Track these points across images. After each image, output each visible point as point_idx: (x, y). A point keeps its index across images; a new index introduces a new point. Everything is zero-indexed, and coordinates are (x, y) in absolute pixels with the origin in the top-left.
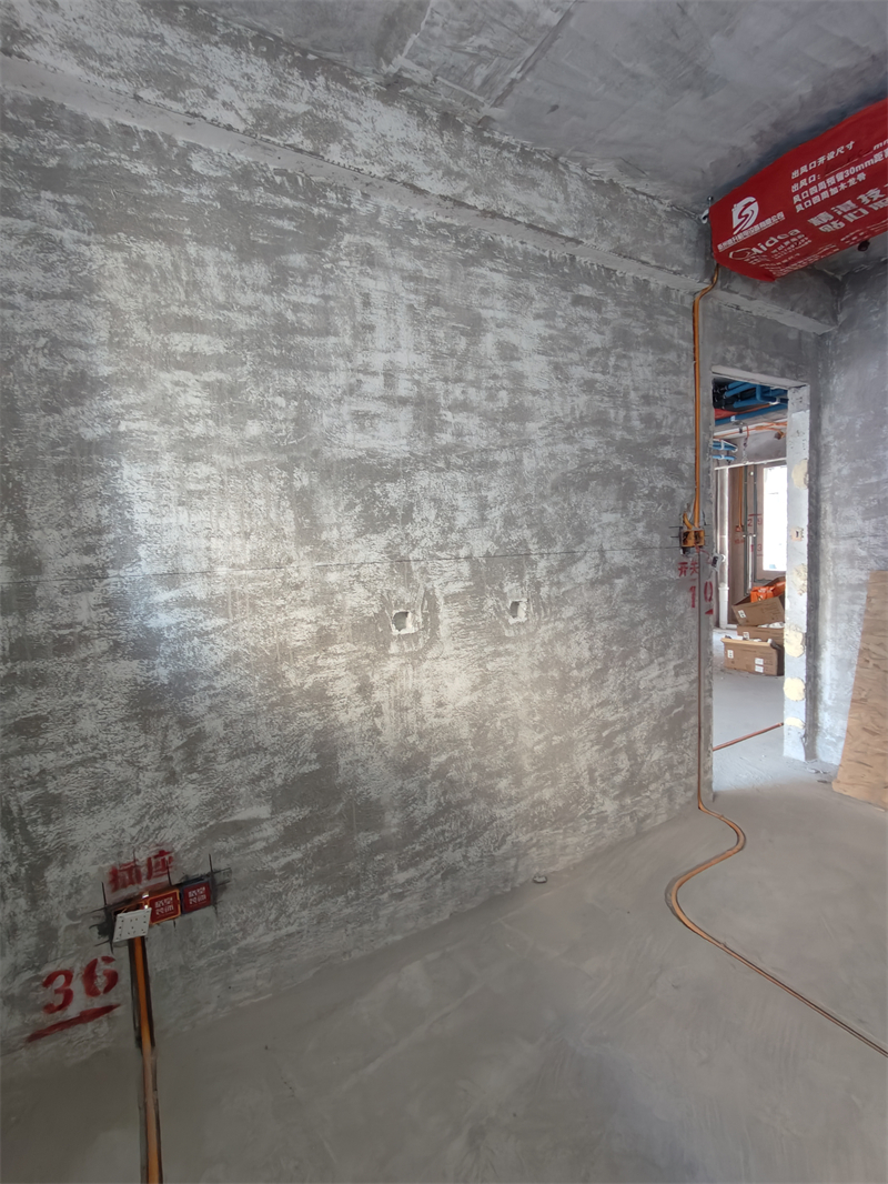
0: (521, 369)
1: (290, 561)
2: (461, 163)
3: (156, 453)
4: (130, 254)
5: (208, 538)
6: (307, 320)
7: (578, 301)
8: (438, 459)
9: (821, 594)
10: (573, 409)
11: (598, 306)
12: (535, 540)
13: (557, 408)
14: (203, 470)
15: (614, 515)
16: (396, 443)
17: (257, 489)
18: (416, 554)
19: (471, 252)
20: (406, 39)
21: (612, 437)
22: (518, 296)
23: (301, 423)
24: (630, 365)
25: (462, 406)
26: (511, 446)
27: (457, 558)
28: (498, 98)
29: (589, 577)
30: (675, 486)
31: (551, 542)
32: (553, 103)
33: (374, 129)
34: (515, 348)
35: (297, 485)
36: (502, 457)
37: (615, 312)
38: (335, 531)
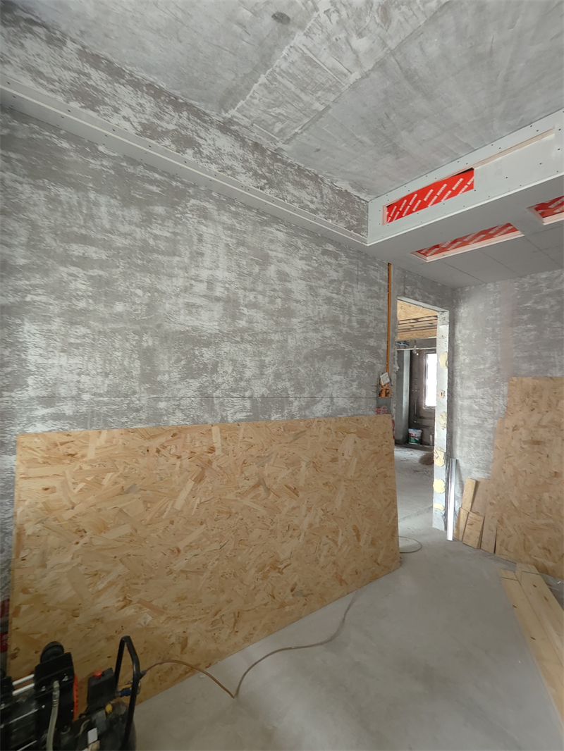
0: (290, 287)
1: (134, 393)
2: (263, 170)
3: (50, 317)
4: (50, 193)
5: (79, 375)
6: (162, 245)
7: (325, 252)
8: (237, 336)
9: (454, 430)
10: (319, 313)
11: (336, 257)
12: (292, 389)
13: (310, 312)
14: (82, 330)
15: (340, 377)
16: (211, 324)
17: (117, 345)
18: (218, 393)
19: (265, 218)
20: (238, 102)
21: (341, 331)
22: (291, 245)
23: (151, 307)
24: (352, 291)
25: (253, 305)
26: (281, 332)
27: (244, 397)
28: (287, 140)
29: (323, 413)
30: (375, 362)
31: (302, 390)
32: (318, 148)
33: (214, 145)
34: (288, 275)
35: (145, 344)
36: (276, 337)
37: (345, 261)
38: (167, 376)
